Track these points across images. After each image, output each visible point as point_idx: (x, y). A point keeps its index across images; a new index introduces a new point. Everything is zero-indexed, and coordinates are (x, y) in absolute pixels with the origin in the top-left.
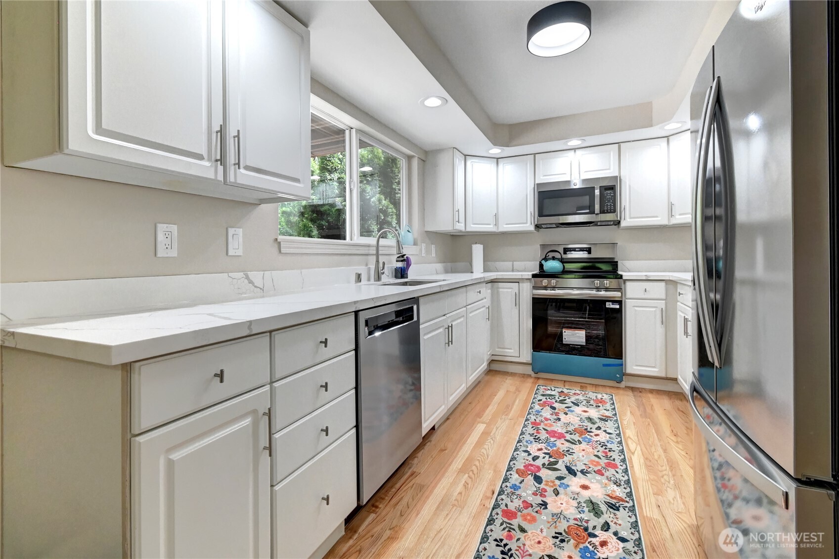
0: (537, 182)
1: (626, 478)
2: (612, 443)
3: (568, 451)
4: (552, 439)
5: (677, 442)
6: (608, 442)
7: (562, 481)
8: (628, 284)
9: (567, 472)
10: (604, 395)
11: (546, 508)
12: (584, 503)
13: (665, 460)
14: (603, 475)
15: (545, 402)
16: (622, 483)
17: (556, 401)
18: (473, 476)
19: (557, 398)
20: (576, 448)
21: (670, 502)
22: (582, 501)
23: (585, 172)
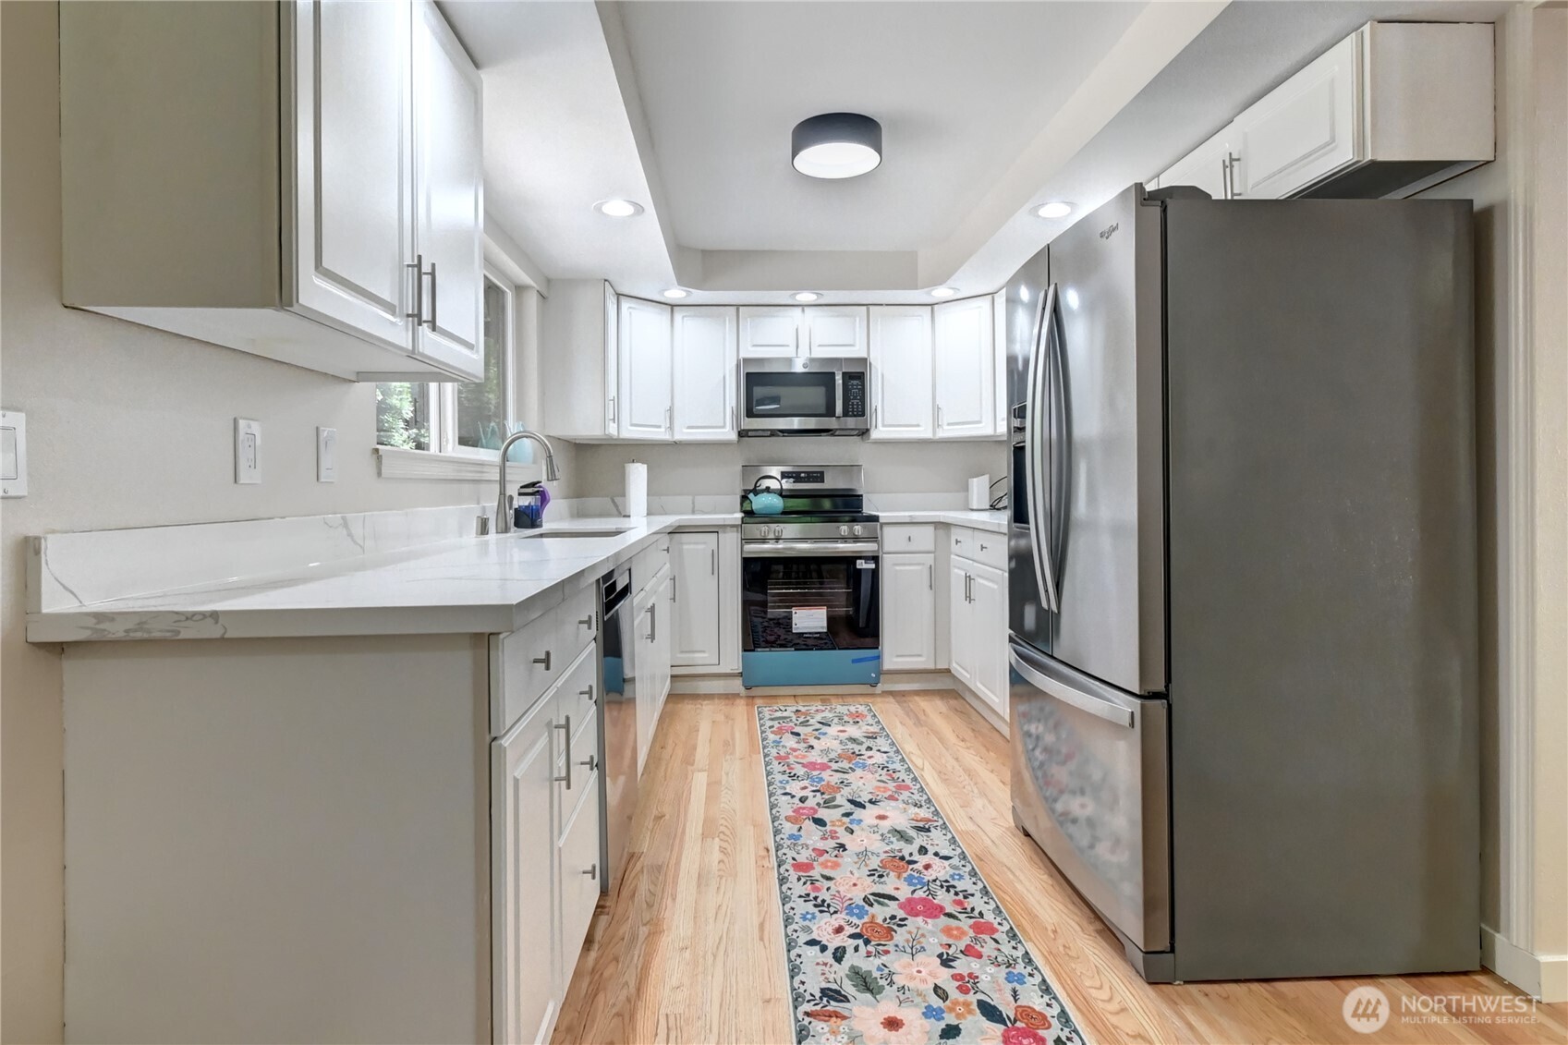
0: (743, 355)
1: (925, 797)
2: (893, 762)
3: (842, 782)
4: (815, 773)
5: (968, 748)
6: (887, 762)
7: (851, 817)
8: (886, 529)
9: (853, 806)
10: (858, 706)
11: (845, 850)
12: (889, 832)
13: (961, 770)
14: (897, 800)
15: (780, 729)
16: (923, 804)
17: (796, 725)
18: (726, 838)
19: (794, 720)
20: (850, 777)
21: (980, 811)
22: (885, 832)
23: (820, 346)
